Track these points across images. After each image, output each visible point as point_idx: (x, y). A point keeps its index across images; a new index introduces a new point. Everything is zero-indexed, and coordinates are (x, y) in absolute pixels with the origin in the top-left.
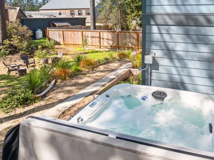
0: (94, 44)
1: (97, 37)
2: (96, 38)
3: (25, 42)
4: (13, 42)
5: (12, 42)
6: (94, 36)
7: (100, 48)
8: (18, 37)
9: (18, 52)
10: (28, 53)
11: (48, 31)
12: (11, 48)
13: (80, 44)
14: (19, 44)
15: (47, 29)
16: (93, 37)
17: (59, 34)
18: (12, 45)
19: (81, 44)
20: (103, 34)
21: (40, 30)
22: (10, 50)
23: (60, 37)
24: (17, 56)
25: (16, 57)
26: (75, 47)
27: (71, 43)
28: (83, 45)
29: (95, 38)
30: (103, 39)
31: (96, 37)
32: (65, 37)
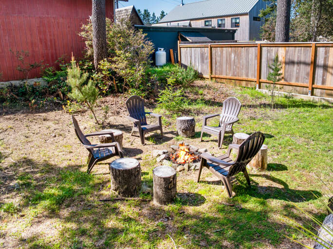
0: (293, 82)
1: (305, 63)
2: (302, 66)
3: (139, 66)
4: (116, 66)
5: (113, 66)
6: (296, 60)
7: (312, 94)
8: (127, 54)
9: (126, 90)
10: (143, 95)
11: (180, 48)
12: (112, 79)
13: (250, 78)
14: (128, 71)
15: (179, 45)
16: (293, 63)
17: (202, 55)
18: (114, 73)
19: (255, 79)
20: (326, 53)
21: (162, 49)
22: (109, 83)
23: (203, 61)
24: (122, 100)
25: (120, 102)
26: (236, 85)
27: (228, 77)
28: (260, 83)
29: (296, 66)
30: (325, 67)
31: (299, 63)
32: (214, 61)
